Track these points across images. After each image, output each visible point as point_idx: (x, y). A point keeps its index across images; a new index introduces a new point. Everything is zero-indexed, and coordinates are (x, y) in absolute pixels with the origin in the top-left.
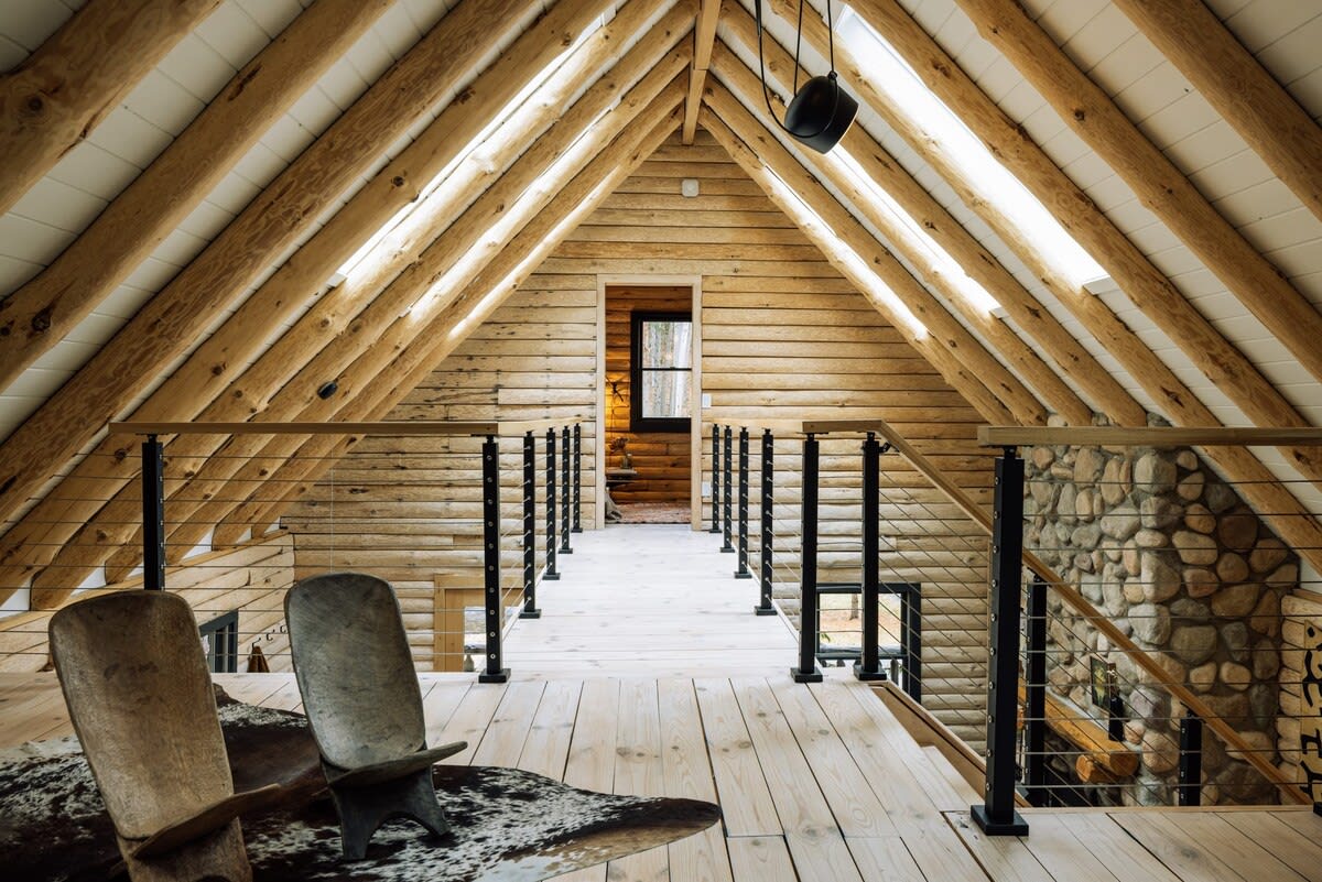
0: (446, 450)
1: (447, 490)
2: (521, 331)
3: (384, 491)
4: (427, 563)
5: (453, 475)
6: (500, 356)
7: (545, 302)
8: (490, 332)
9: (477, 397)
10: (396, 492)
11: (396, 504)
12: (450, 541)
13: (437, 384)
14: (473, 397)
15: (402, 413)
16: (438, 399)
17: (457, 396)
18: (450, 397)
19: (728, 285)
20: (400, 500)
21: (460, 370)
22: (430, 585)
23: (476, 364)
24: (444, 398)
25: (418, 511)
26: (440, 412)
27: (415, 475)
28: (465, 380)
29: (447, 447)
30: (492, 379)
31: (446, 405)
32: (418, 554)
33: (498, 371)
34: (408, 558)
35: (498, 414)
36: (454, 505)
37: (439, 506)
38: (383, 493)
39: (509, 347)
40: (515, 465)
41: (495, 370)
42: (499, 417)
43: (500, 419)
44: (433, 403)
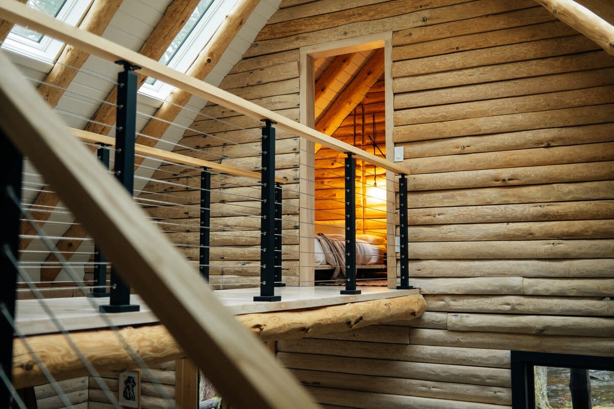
0: (187, 216)
1: (187, 250)
6: (226, 132)
7: (258, 80)
15: (159, 186)
16: (181, 173)
19: (417, 35)
21: (198, 147)
23: (209, 140)
24: (186, 171)
26: (184, 183)
29: (187, 213)
30: (219, 152)
31: (187, 177)
33: (225, 145)
39: (232, 123)
40: (236, 226)
41: (222, 144)
42: (223, 185)
43: (224, 186)
44: (179, 176)
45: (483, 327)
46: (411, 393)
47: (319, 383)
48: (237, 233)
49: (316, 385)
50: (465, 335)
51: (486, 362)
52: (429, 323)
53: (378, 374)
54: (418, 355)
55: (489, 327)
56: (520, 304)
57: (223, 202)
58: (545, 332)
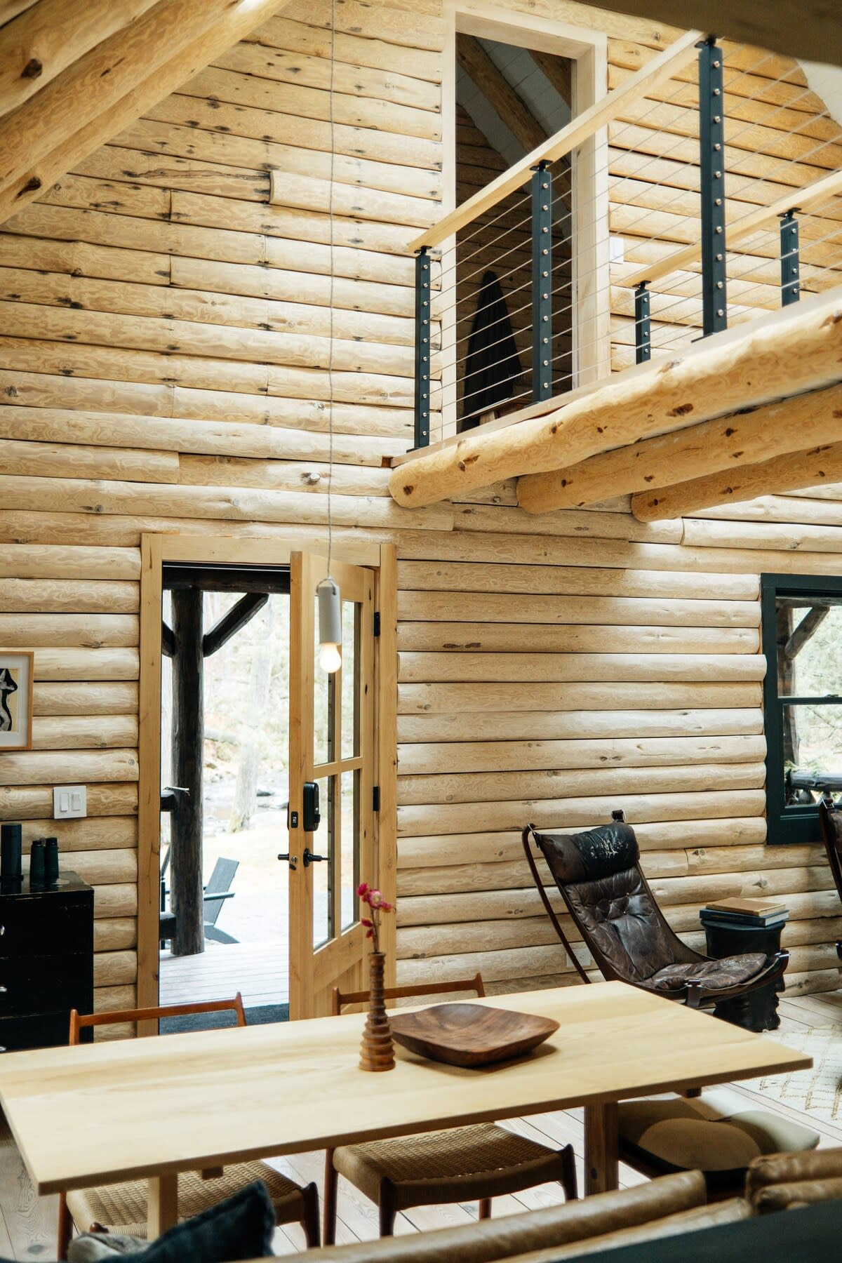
0: (165, 281)
1: (165, 361)
2: (314, 71)
3: (31, 350)
4: (126, 507)
5: (181, 332)
6: (270, 111)
7: (355, 24)
8: (256, 59)
9: (230, 181)
10: (61, 354)
11: (61, 380)
12: (173, 462)
13: (150, 142)
14: (219, 180)
15: (72, 191)
16: (149, 174)
17: (188, 174)
18: (176, 174)
20: (67, 373)
21: (194, 124)
22: (132, 555)
23: (225, 116)
24: (162, 173)
25: (107, 397)
26: (154, 202)
27: (103, 324)
28: (206, 145)
29: (168, 274)
30: (258, 153)
31: (165, 189)
32: (108, 486)
33: (267, 139)
34: (86, 492)
35: (269, 221)
36: (180, 393)
37: (150, 391)
38: (31, 354)
39: (285, 96)
40: (300, 324)
41: (261, 136)
42: (269, 227)
43: (270, 232)
44: (142, 180)
45: (728, 540)
46: (629, 649)
47: (478, 645)
48: (308, 339)
49: (471, 649)
50: (705, 552)
51: (730, 592)
52: (657, 534)
53: (582, 619)
54: (640, 585)
55: (736, 540)
56: (774, 507)
57: (265, 264)
58: (801, 548)
